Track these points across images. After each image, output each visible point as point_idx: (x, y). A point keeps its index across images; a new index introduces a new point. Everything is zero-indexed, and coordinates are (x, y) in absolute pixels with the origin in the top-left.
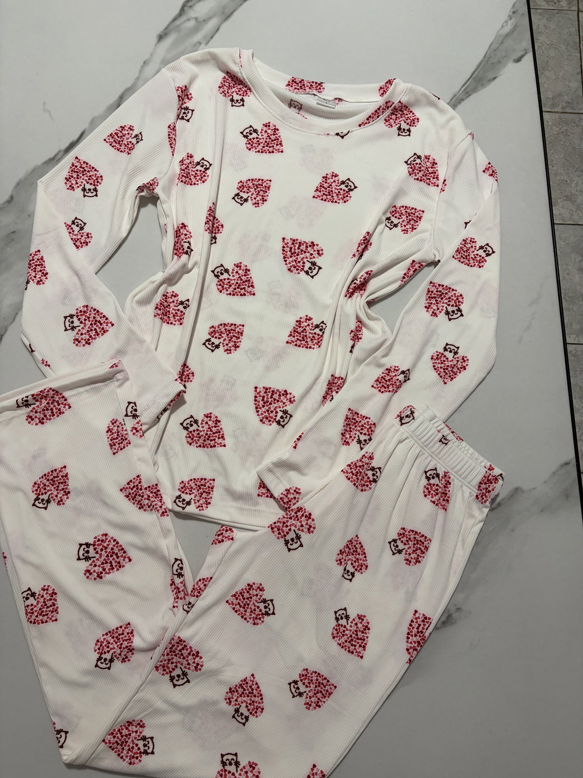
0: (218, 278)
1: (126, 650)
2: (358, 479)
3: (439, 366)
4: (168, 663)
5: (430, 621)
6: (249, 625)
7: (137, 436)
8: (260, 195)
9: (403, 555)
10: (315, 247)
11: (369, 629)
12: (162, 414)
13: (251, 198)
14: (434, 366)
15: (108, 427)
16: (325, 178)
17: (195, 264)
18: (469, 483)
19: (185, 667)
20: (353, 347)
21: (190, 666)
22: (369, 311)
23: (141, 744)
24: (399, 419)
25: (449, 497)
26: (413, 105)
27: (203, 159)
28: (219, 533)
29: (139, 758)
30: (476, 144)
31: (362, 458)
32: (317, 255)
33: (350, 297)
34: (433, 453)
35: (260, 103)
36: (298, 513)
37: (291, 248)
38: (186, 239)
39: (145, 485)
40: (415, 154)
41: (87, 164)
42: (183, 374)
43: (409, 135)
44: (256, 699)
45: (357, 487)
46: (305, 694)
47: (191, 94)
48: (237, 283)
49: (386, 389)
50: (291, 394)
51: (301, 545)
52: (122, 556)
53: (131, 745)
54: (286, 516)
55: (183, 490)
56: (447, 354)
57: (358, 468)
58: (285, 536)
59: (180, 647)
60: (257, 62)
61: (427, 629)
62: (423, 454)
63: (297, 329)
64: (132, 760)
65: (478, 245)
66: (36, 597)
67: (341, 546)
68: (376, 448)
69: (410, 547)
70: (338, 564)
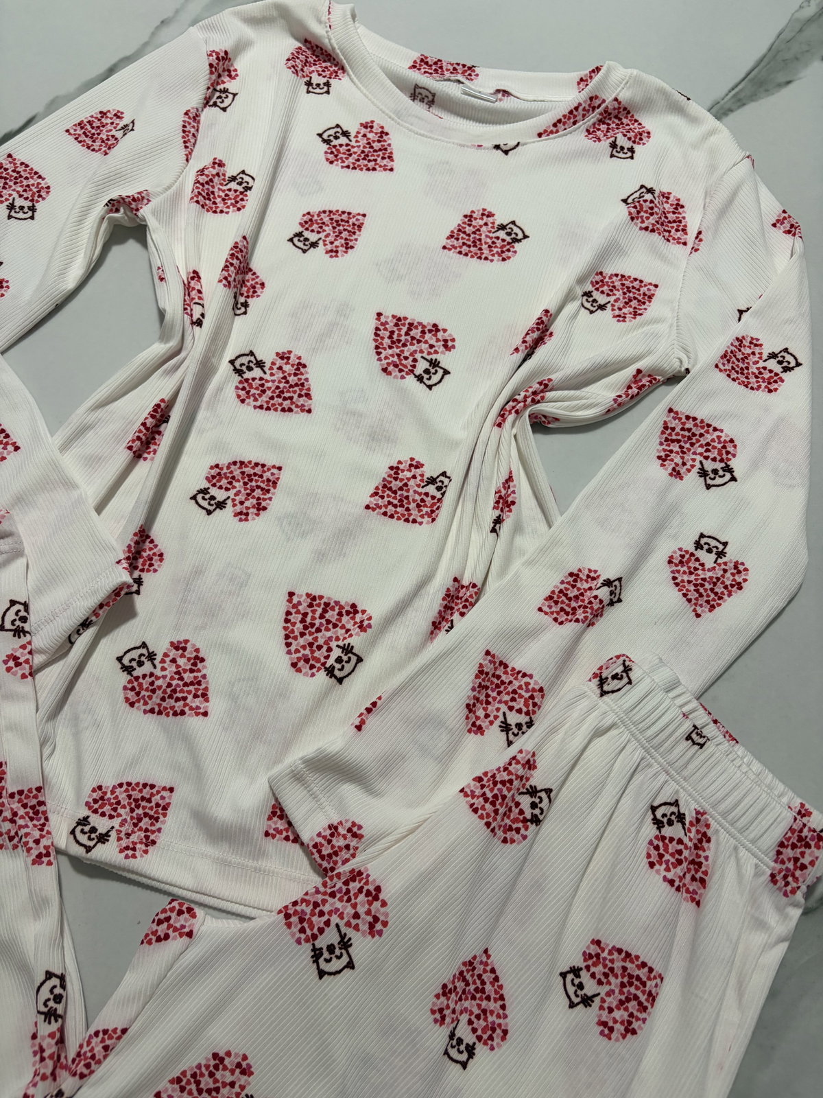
0: (240, 375)
2: (496, 812)
3: (686, 578)
7: (15, 674)
8: (342, 238)
9: (595, 1011)
10: (440, 335)
12: (78, 633)
13: (324, 241)
14: (674, 578)
16: (469, 217)
18: (753, 842)
20: (497, 522)
24: (596, 681)
25: (706, 873)
26: (640, 108)
27: (243, 172)
28: (162, 916)
31: (510, 764)
32: (442, 349)
33: (500, 424)
34: (671, 764)
36: (352, 885)
37: (392, 333)
39: (11, 787)
40: (643, 187)
41: (27, 166)
42: (137, 554)
43: (632, 158)
45: (493, 830)
47: (235, 70)
48: (278, 387)
49: (570, 617)
50: (364, 612)
51: (350, 965)
54: (322, 889)
55: (96, 806)
56: (702, 555)
57: (499, 786)
58: (314, 937)
62: (649, 766)
63: (390, 482)
65: (766, 351)
67: (446, 975)
68: (542, 743)
69: (614, 992)
70: (436, 1021)
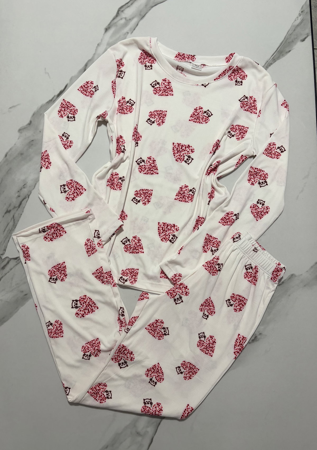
0: (139, 165)
1: (97, 351)
2: (211, 269)
3: (254, 211)
4: (118, 357)
5: (246, 339)
6: (156, 340)
7: (100, 247)
8: (161, 120)
9: (233, 307)
10: (190, 148)
11: (215, 343)
12: (112, 236)
13: (156, 121)
14: (252, 211)
15: (85, 243)
16: (196, 109)
17: (127, 157)
18: (268, 271)
19: (126, 359)
20: (209, 202)
21: (128, 359)
22: (218, 182)
23: (105, 394)
24: (232, 239)
25: (257, 279)
26: (244, 68)
27: (130, 100)
28: (142, 295)
29: (105, 400)
30: (278, 90)
31: (213, 259)
32: (191, 152)
33: (208, 175)
34: (250, 256)
35: (161, 67)
36: (181, 286)
37: (177, 148)
38: (122, 144)
39: (105, 272)
40: (244, 96)
41: (69, 103)
42: (122, 216)
43: (242, 85)
44: (160, 374)
45: (210, 273)
46: (184, 373)
47: (123, 63)
48: (149, 167)
49: (226, 224)
50: (177, 226)
51: (182, 301)
52: (93, 306)
53: (101, 394)
54: (174, 287)
55: (123, 274)
56: (259, 205)
57: (211, 264)
58: (174, 297)
59: (124, 350)
60: (159, 44)
61: (244, 343)
62: (245, 257)
63: (180, 192)
64: (102, 401)
65: (277, 146)
66: (53, 325)
67: (202, 302)
68: (220, 254)
69: (237, 303)
70: (200, 311)
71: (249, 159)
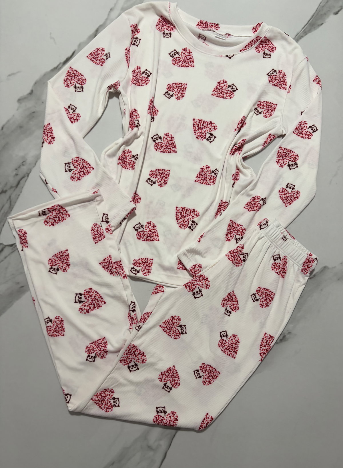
0: (155, 142)
1: (103, 351)
2: (235, 259)
3: (283, 196)
4: (127, 359)
5: (273, 338)
6: (172, 339)
7: (109, 233)
8: (180, 93)
9: (259, 302)
10: (213, 125)
11: (239, 343)
12: (123, 221)
13: (175, 94)
14: (280, 196)
15: (92, 228)
16: (219, 83)
17: (142, 133)
18: (298, 262)
19: (136, 361)
20: (234, 184)
21: (139, 361)
22: (243, 163)
23: (112, 401)
24: (259, 226)
25: (286, 271)
26: (272, 39)
27: (146, 70)
28: (156, 288)
29: (111, 409)
30: (309, 64)
31: (238, 248)
32: (213, 129)
33: (233, 154)
34: (278, 245)
36: (200, 278)
37: (198, 125)
38: (136, 118)
39: (114, 261)
40: (273, 69)
41: (77, 71)
42: (134, 199)
43: (270, 57)
44: (176, 379)
45: (234, 263)
46: (203, 377)
47: (139, 29)
48: (166, 145)
49: (252, 209)
50: (197, 211)
51: (202, 295)
52: (100, 301)
53: (107, 402)
54: (193, 280)
55: (135, 264)
56: (288, 189)
57: (235, 253)
58: (193, 290)
59: (134, 350)
60: (180, 10)
61: (271, 343)
62: (272, 246)
63: (201, 173)
64: (107, 410)
65: (308, 125)
66: (52, 322)
67: (224, 296)
68: (245, 242)
69: (263, 298)
70: (222, 306)
71: (277, 139)
